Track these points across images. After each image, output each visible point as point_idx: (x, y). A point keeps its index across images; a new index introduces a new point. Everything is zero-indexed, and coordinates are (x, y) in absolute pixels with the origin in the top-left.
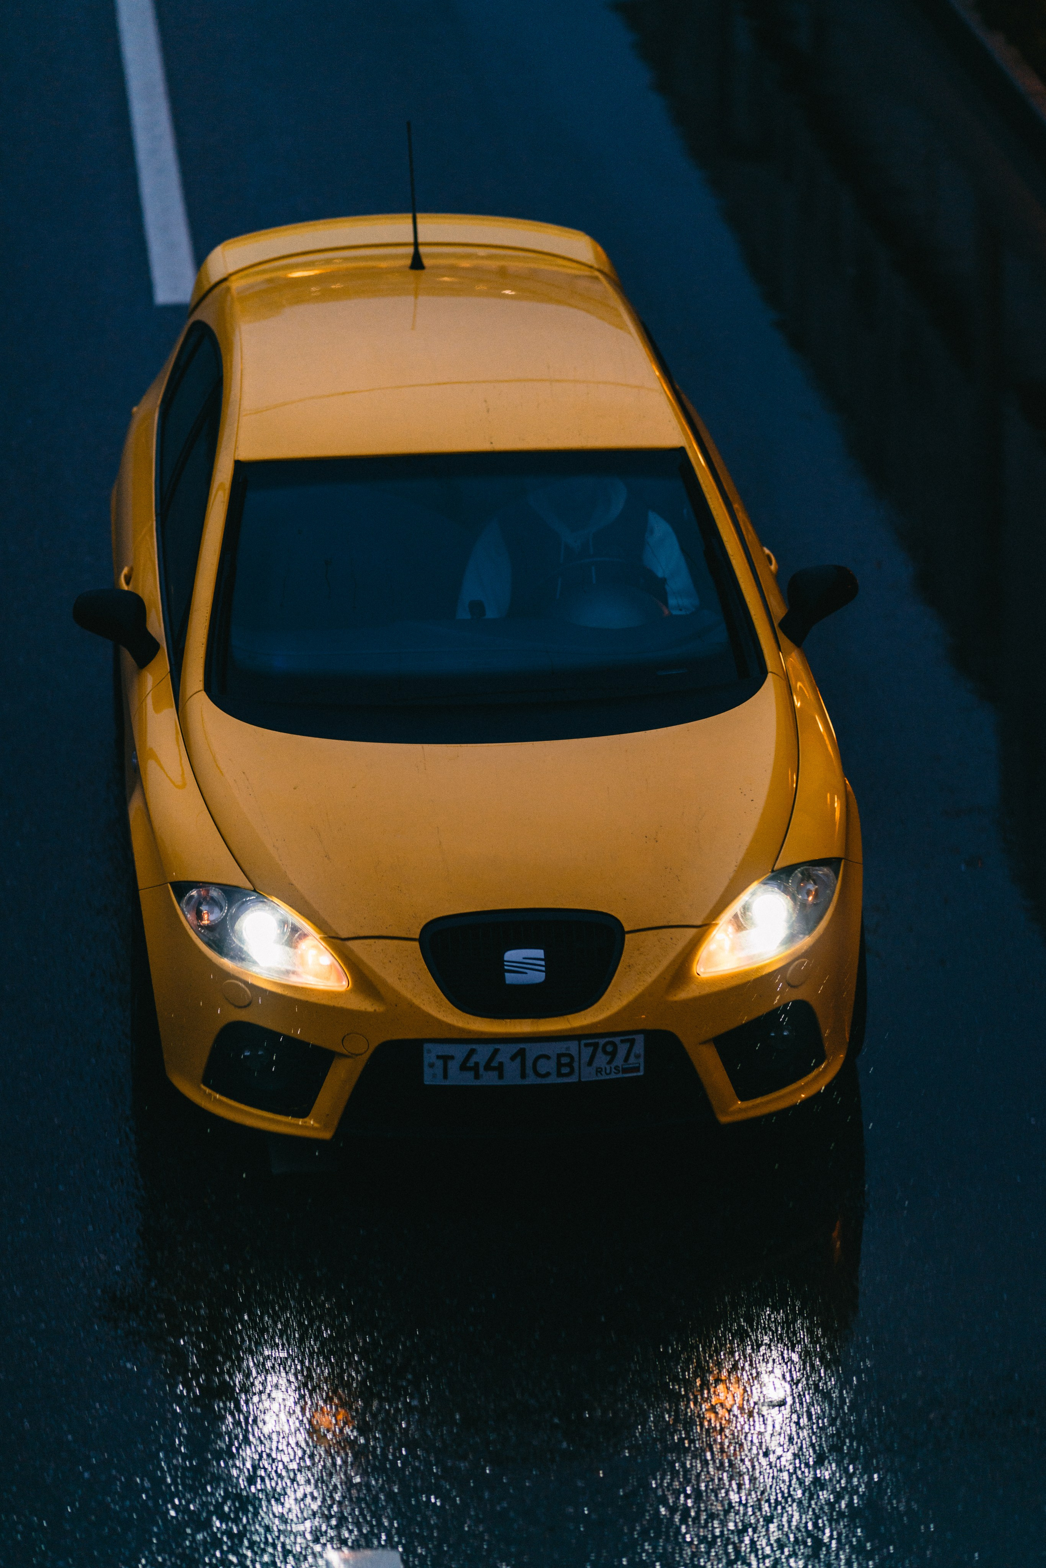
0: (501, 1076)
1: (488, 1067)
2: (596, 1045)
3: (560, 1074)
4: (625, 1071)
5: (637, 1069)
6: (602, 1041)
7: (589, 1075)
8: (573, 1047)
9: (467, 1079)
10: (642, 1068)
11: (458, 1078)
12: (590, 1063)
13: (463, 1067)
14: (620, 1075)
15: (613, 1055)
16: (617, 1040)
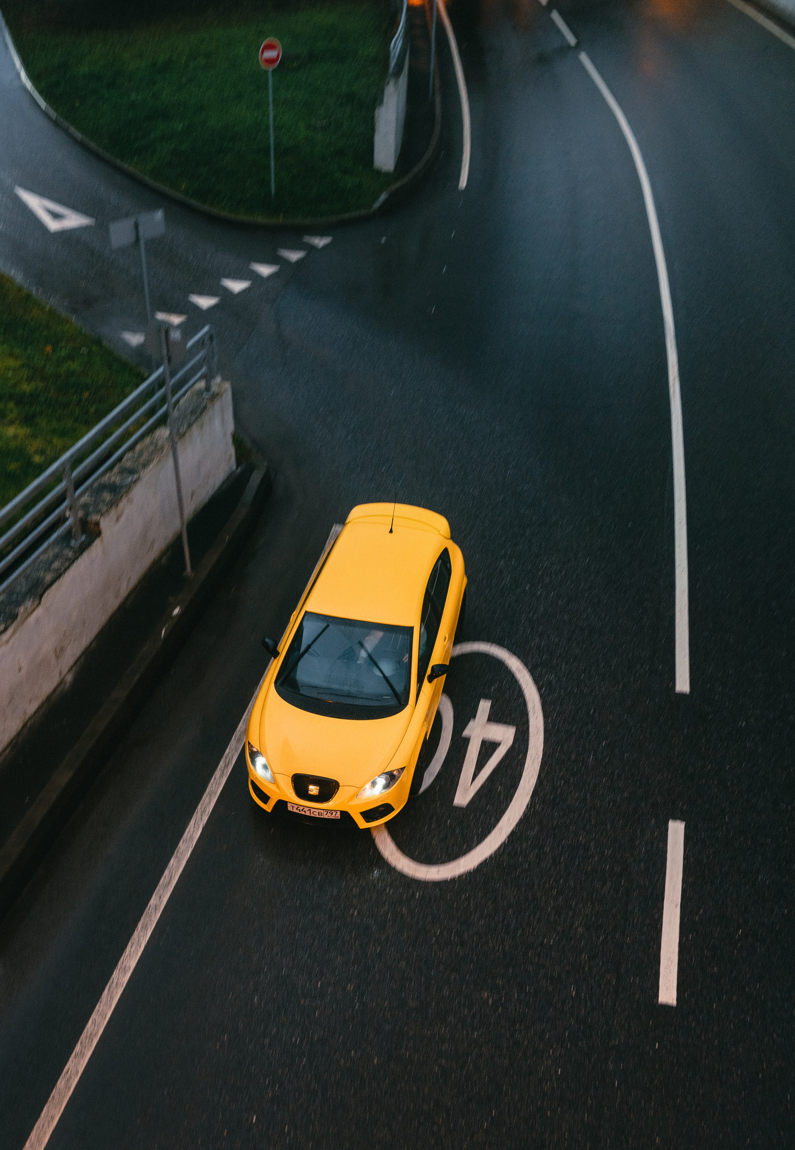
0: (305, 813)
1: (302, 810)
2: (328, 812)
3: (319, 815)
4: (335, 817)
5: (338, 817)
6: (329, 811)
7: (326, 817)
8: (322, 811)
9: (298, 811)
10: (339, 817)
11: (295, 810)
12: (326, 815)
13: (297, 809)
14: (334, 818)
15: (332, 814)
16: (333, 811)
